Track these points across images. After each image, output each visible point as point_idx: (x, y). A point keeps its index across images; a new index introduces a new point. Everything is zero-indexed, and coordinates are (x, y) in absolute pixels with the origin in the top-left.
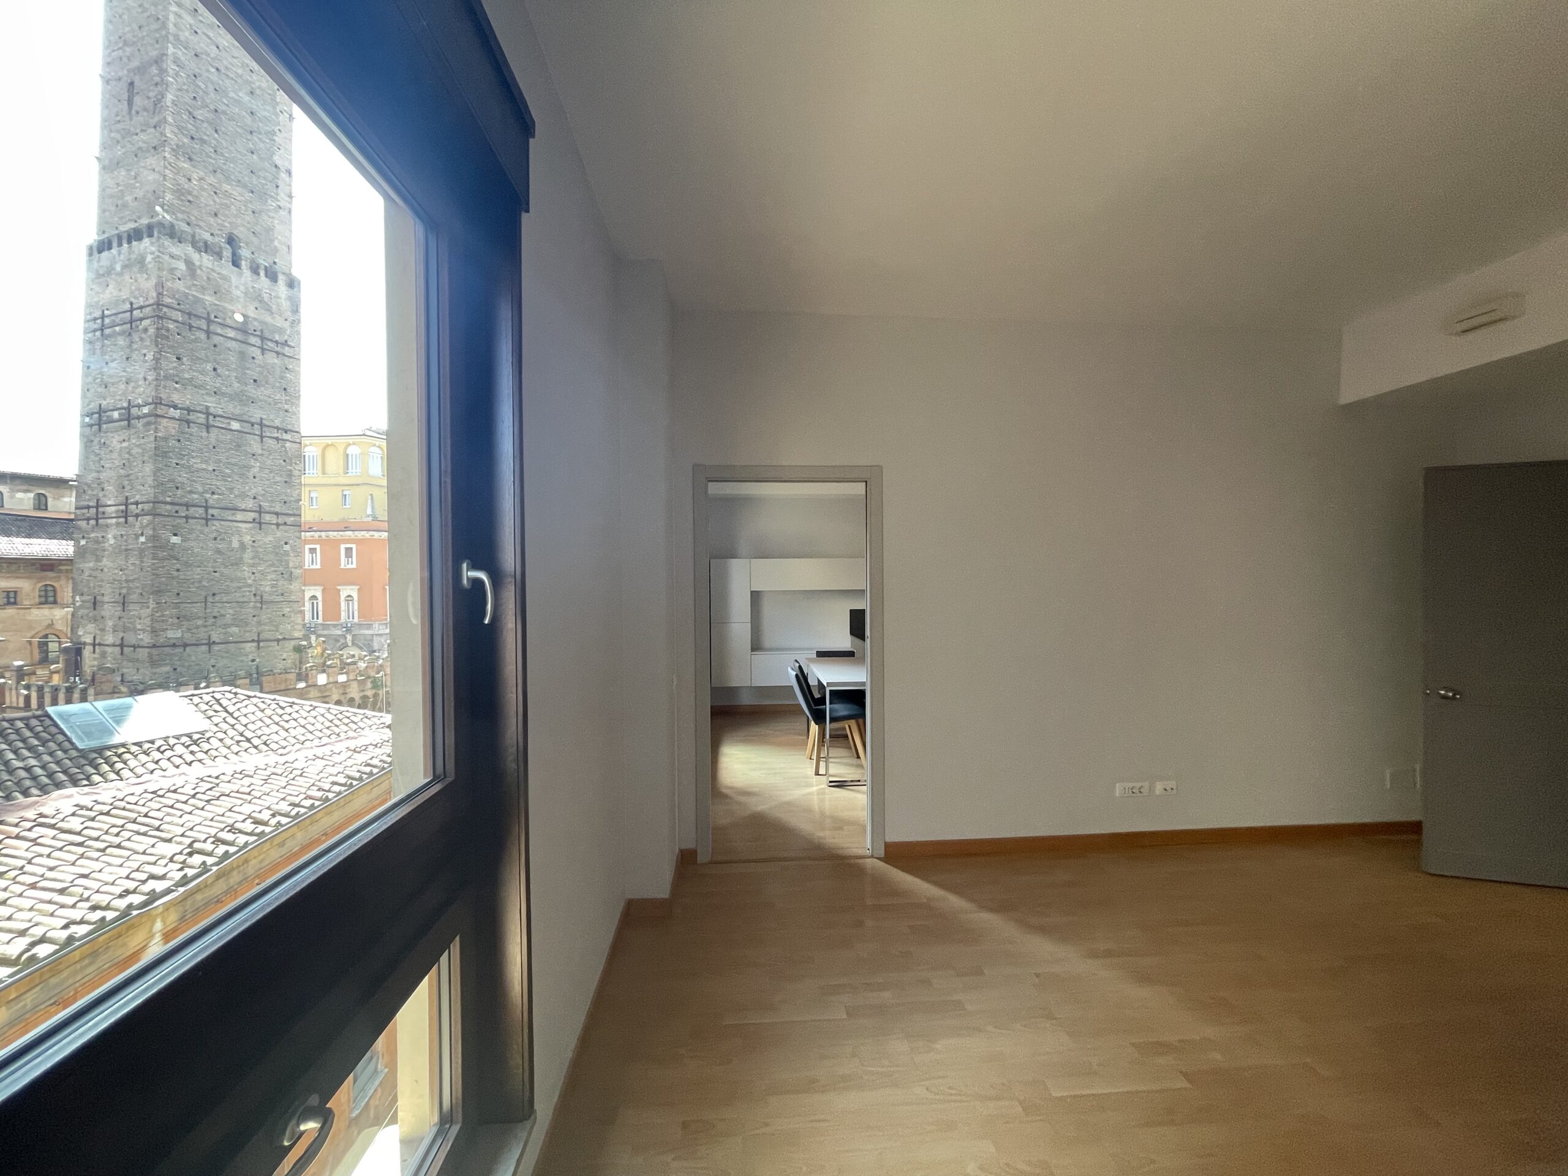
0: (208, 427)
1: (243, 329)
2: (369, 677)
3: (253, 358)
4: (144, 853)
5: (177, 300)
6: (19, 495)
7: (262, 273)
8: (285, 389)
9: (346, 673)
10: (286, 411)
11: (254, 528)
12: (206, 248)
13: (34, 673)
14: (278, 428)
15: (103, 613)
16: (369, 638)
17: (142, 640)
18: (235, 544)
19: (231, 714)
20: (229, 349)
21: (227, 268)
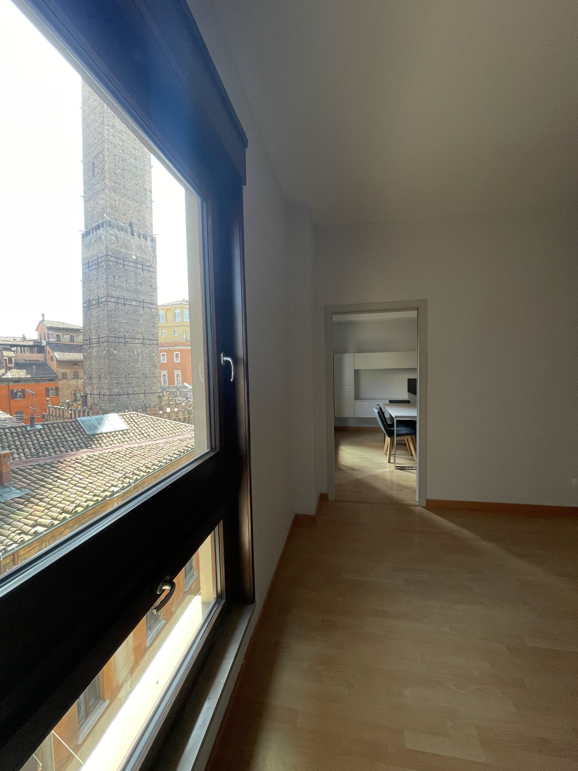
0: (125, 304)
1: (136, 262)
2: (186, 410)
3: (139, 274)
4: (110, 476)
5: (113, 253)
6: (65, 336)
7: (142, 237)
8: (151, 286)
9: (178, 408)
10: (152, 295)
11: (142, 346)
12: (122, 229)
13: (73, 405)
14: (149, 303)
15: (93, 382)
16: (186, 392)
17: (106, 392)
18: (136, 353)
19: (136, 423)
20: (131, 271)
21: (129, 237)
